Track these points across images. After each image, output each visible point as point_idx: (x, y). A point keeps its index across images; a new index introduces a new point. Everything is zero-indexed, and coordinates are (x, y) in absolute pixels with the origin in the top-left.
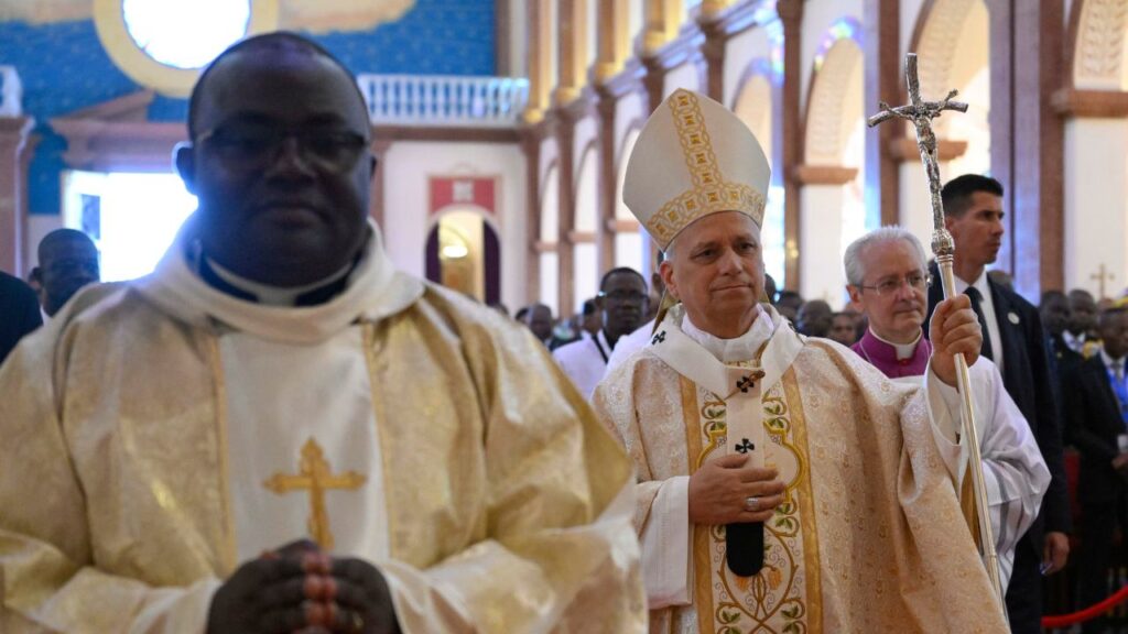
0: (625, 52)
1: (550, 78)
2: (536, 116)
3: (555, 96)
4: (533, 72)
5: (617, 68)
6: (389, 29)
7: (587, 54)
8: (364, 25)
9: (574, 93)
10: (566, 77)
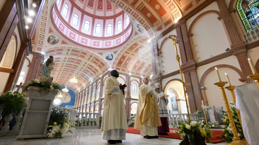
0: (82, 105)
1: (77, 106)
2: (76, 108)
3: (77, 107)
4: (76, 105)
5: (81, 106)
6: (68, 103)
7: (79, 105)
8: (67, 103)
9: (78, 107)
10: (78, 106)
